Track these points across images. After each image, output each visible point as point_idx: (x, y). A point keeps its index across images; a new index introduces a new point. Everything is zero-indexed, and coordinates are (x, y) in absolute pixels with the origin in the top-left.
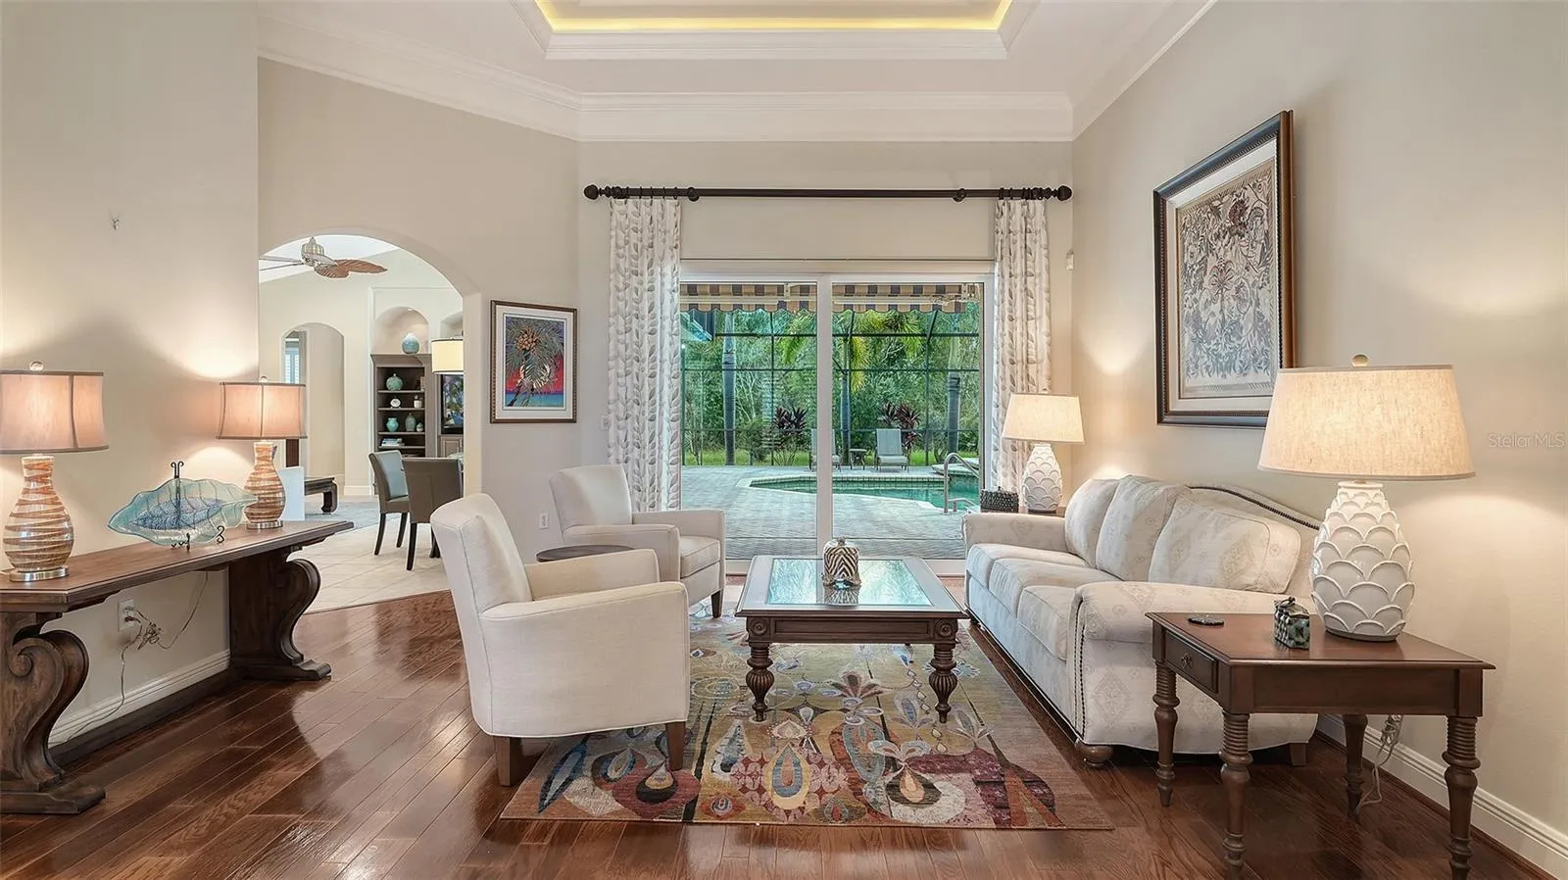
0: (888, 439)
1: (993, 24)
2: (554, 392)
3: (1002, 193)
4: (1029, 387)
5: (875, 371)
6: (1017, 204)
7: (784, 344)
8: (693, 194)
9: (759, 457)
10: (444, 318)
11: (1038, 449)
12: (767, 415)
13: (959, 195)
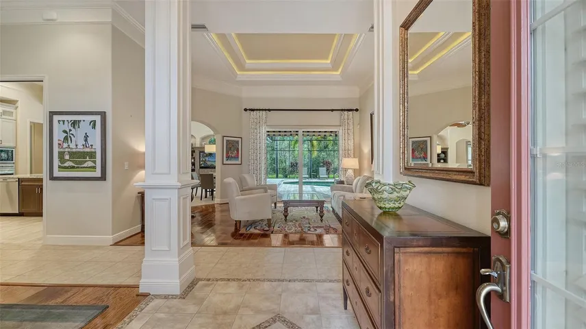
0: (322, 171)
1: (338, 73)
2: (236, 157)
3: (342, 110)
4: (349, 156)
5: (320, 151)
6: (346, 112)
7: (293, 142)
8: (269, 110)
9: (286, 177)
10: (201, 136)
11: (349, 170)
12: (288, 163)
13: (332, 110)
